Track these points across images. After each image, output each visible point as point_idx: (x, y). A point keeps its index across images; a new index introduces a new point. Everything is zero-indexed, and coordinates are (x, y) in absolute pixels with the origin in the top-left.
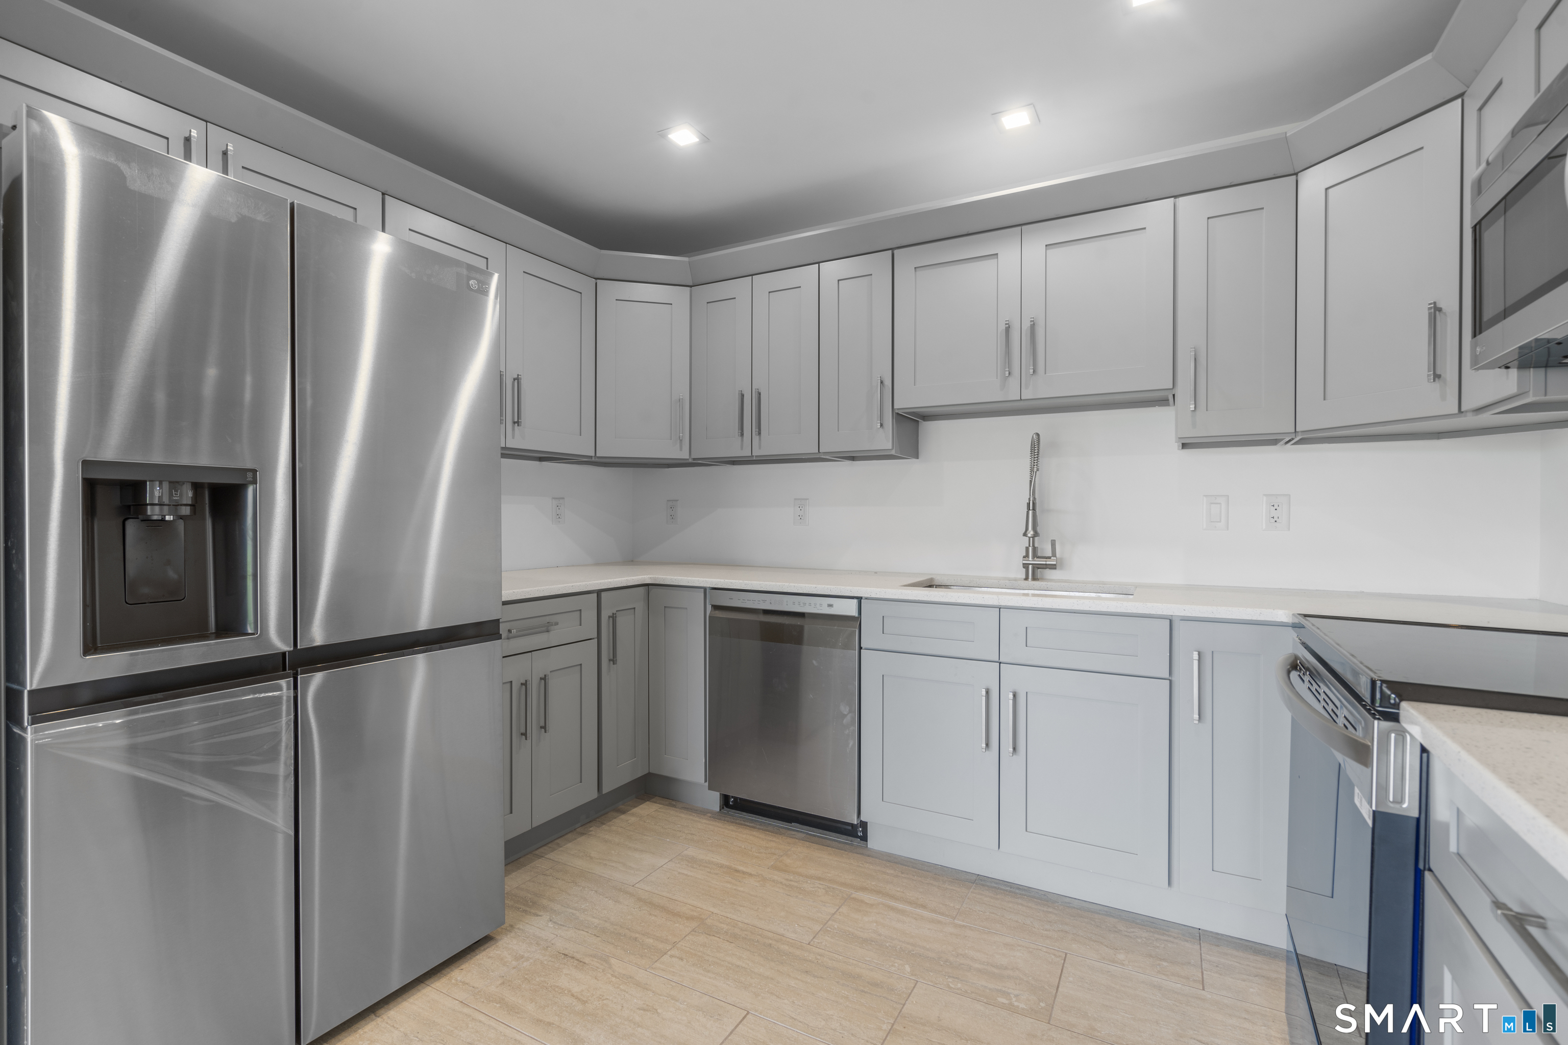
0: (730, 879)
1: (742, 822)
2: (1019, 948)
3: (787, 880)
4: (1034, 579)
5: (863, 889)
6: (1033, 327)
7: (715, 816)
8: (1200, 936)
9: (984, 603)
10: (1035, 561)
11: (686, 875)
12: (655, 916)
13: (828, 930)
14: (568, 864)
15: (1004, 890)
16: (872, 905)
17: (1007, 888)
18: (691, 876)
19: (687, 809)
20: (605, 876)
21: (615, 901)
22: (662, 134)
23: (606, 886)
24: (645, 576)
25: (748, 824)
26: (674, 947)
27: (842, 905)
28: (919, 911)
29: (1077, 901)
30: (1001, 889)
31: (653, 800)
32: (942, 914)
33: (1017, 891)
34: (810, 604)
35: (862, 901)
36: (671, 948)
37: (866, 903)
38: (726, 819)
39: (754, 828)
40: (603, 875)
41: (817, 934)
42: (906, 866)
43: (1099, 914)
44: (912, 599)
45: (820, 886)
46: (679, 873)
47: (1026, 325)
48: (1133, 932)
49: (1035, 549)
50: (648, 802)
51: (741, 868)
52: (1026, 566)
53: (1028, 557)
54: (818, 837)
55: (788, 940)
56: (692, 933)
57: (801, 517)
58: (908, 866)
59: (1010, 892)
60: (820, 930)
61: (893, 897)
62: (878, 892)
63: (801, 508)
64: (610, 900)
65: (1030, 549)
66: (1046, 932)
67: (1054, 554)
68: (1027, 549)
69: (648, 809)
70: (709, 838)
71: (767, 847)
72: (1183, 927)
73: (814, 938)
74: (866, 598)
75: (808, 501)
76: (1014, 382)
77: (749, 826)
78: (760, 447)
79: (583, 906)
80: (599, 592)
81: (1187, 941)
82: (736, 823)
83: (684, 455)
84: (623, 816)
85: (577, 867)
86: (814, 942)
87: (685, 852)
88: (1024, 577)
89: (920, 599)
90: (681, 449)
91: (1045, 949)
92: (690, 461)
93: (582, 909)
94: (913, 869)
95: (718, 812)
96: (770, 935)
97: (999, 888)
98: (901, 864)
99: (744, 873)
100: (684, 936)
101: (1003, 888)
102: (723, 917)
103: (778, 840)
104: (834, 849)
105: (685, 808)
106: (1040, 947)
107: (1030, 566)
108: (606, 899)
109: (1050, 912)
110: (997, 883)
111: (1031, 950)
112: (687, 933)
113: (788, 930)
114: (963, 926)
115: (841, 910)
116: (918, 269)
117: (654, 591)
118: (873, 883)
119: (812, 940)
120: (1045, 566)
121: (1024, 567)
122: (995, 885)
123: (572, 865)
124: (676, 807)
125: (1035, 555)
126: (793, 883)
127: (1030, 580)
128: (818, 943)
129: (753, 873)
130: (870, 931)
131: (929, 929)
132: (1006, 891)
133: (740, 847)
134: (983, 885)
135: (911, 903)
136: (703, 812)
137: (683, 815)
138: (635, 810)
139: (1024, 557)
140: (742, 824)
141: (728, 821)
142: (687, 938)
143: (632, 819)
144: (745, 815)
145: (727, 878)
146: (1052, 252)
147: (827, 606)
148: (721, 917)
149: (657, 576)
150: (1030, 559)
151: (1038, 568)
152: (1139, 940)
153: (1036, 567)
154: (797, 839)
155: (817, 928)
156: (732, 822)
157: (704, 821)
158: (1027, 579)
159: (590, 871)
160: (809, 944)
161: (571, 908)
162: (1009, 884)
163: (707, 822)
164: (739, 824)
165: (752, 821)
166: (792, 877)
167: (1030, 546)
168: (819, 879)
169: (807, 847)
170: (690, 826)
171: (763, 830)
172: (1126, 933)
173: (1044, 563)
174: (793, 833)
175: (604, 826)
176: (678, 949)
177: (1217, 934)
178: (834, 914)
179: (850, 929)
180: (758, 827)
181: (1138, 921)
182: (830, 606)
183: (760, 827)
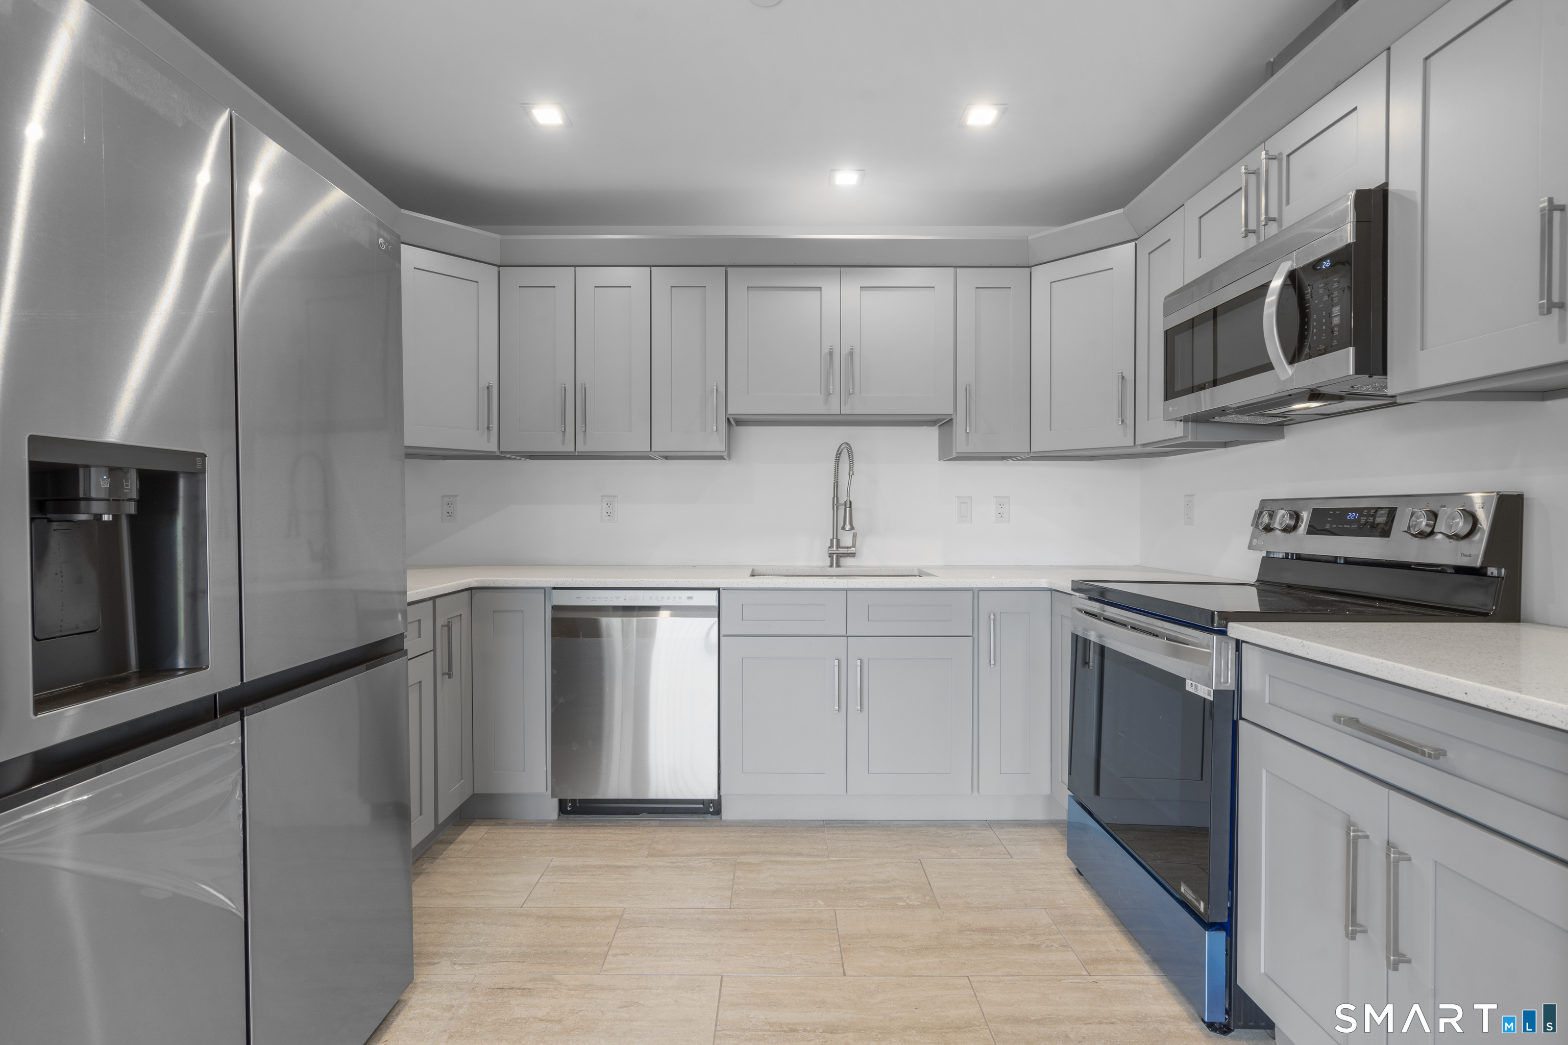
0: (617, 875)
1: (589, 824)
2: (888, 865)
3: (672, 863)
4: (838, 566)
5: (743, 853)
6: (851, 354)
7: (558, 824)
8: (990, 824)
9: (836, 587)
10: (839, 551)
11: (570, 883)
12: (569, 927)
13: (739, 893)
14: (427, 906)
15: (849, 827)
16: (759, 864)
17: (850, 825)
18: (576, 883)
19: (521, 824)
20: (482, 906)
21: (514, 926)
22: (525, 108)
23: (490, 915)
24: (471, 579)
25: (596, 824)
26: (610, 947)
27: (735, 871)
28: (799, 858)
29: (902, 822)
30: (847, 827)
31: (474, 823)
32: (818, 856)
33: (859, 825)
34: (669, 598)
35: (749, 863)
36: (609, 949)
37: (753, 864)
38: (570, 824)
39: (606, 826)
40: (478, 906)
41: (731, 898)
42: (764, 827)
43: (922, 827)
44: (772, 587)
45: (706, 860)
46: (562, 883)
47: (845, 351)
48: (950, 833)
49: (838, 541)
50: (470, 827)
51: (621, 864)
52: (831, 555)
53: (833, 548)
54: (672, 820)
55: (710, 910)
56: (618, 930)
57: (609, 514)
58: (766, 827)
59: (854, 827)
60: (732, 895)
61: (771, 853)
62: (757, 853)
63: (609, 505)
64: (506, 926)
65: (835, 540)
66: (897, 849)
67: (854, 546)
68: (832, 541)
69: (475, 834)
70: (567, 846)
71: (631, 840)
72: (977, 822)
73: (731, 902)
74: (724, 589)
75: (616, 498)
76: (835, 399)
77: (599, 826)
78: (585, 443)
79: (481, 941)
80: (434, 598)
81: (984, 830)
82: (584, 826)
83: (492, 447)
84: (452, 846)
85: (440, 907)
86: (733, 905)
87: (552, 864)
88: (829, 564)
89: (780, 587)
90: (489, 441)
91: (904, 861)
92: (498, 454)
93: (482, 943)
94: (771, 828)
95: (557, 820)
96: (692, 910)
97: (844, 827)
98: (760, 826)
99: (627, 867)
100: (613, 935)
101: (848, 825)
102: (638, 909)
103: (637, 832)
104: (693, 828)
105: (518, 823)
106: (901, 860)
107: (835, 556)
108: (502, 927)
109: (891, 834)
110: (841, 823)
111: (895, 864)
112: (614, 932)
113: (704, 903)
114: (839, 860)
115: (736, 875)
116: (749, 289)
117: (478, 595)
118: (747, 847)
119: (731, 904)
120: (847, 555)
121: (829, 557)
122: (841, 825)
123: (432, 906)
124: (506, 825)
125: (838, 546)
126: (678, 864)
127: (834, 567)
128: (738, 905)
129: (635, 865)
130: (772, 883)
131: (816, 870)
132: (851, 827)
133: (605, 846)
134: (832, 827)
135: (789, 854)
136: (542, 824)
137: (522, 831)
138: (461, 837)
139: (830, 547)
140: (590, 826)
141: (574, 826)
142: (617, 936)
143: (467, 847)
144: (585, 817)
145: (615, 875)
146: (866, 293)
147: (686, 598)
148: (635, 909)
149: (485, 579)
150: (835, 549)
151: (841, 557)
152: (958, 838)
153: (840, 556)
154: (654, 827)
155: (729, 894)
156: (579, 826)
157: (549, 831)
158: (831, 566)
159: (460, 907)
160: (730, 908)
161: (468, 946)
162: (850, 822)
163: (553, 831)
164: (587, 826)
165: (598, 821)
166: (674, 860)
167: (834, 538)
168: (700, 855)
169: (669, 831)
170: (538, 839)
171: (616, 826)
172: (947, 835)
173: (847, 552)
174: (647, 822)
175: (437, 861)
176: (616, 948)
177: (998, 820)
178: (733, 879)
179: (756, 887)
180: (608, 824)
181: (948, 825)
182: (690, 598)
183: (610, 824)
